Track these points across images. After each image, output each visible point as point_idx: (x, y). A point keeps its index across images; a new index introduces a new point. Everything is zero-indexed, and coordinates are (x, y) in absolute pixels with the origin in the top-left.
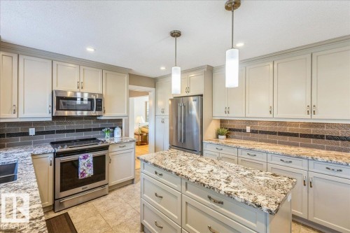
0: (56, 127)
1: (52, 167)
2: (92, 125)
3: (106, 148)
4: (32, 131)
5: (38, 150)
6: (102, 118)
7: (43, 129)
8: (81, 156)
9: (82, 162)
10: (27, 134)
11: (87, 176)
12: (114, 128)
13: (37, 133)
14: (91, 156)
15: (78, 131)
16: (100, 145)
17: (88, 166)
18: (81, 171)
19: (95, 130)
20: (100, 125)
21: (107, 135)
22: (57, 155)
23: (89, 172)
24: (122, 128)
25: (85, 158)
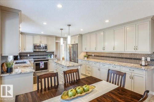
0: (34, 54)
1: (33, 64)
2: (44, 54)
3: (48, 60)
4: (28, 55)
5: (30, 60)
6: (47, 51)
7: (31, 55)
8: (41, 62)
9: (41, 64)
10: (27, 56)
11: (42, 67)
12: (51, 55)
13: (30, 56)
14: (43, 62)
15: (40, 55)
16: (46, 59)
17: (43, 65)
18: (41, 66)
19: (45, 55)
20: (47, 54)
21: (49, 57)
22: (35, 61)
23: (43, 67)
24: (54, 55)
25: (42, 63)
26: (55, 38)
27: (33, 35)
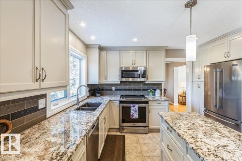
0: (123, 87)
2: (141, 86)
3: (147, 102)
4: (114, 88)
5: (113, 98)
6: (147, 83)
7: (118, 88)
8: (131, 105)
9: (132, 109)
10: (111, 90)
11: (134, 117)
12: (155, 90)
13: (116, 90)
14: (137, 106)
15: (134, 90)
16: (143, 100)
17: (136, 112)
18: (131, 114)
19: (143, 90)
20: (146, 87)
21: (151, 94)
22: (121, 102)
23: (136, 116)
24: (161, 90)
25: (133, 106)
26: (163, 53)
27: (120, 49)
